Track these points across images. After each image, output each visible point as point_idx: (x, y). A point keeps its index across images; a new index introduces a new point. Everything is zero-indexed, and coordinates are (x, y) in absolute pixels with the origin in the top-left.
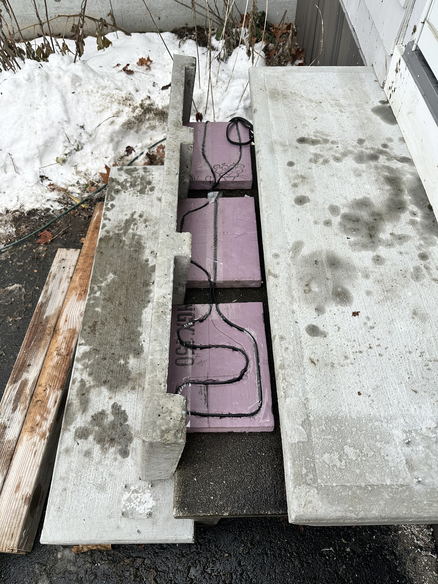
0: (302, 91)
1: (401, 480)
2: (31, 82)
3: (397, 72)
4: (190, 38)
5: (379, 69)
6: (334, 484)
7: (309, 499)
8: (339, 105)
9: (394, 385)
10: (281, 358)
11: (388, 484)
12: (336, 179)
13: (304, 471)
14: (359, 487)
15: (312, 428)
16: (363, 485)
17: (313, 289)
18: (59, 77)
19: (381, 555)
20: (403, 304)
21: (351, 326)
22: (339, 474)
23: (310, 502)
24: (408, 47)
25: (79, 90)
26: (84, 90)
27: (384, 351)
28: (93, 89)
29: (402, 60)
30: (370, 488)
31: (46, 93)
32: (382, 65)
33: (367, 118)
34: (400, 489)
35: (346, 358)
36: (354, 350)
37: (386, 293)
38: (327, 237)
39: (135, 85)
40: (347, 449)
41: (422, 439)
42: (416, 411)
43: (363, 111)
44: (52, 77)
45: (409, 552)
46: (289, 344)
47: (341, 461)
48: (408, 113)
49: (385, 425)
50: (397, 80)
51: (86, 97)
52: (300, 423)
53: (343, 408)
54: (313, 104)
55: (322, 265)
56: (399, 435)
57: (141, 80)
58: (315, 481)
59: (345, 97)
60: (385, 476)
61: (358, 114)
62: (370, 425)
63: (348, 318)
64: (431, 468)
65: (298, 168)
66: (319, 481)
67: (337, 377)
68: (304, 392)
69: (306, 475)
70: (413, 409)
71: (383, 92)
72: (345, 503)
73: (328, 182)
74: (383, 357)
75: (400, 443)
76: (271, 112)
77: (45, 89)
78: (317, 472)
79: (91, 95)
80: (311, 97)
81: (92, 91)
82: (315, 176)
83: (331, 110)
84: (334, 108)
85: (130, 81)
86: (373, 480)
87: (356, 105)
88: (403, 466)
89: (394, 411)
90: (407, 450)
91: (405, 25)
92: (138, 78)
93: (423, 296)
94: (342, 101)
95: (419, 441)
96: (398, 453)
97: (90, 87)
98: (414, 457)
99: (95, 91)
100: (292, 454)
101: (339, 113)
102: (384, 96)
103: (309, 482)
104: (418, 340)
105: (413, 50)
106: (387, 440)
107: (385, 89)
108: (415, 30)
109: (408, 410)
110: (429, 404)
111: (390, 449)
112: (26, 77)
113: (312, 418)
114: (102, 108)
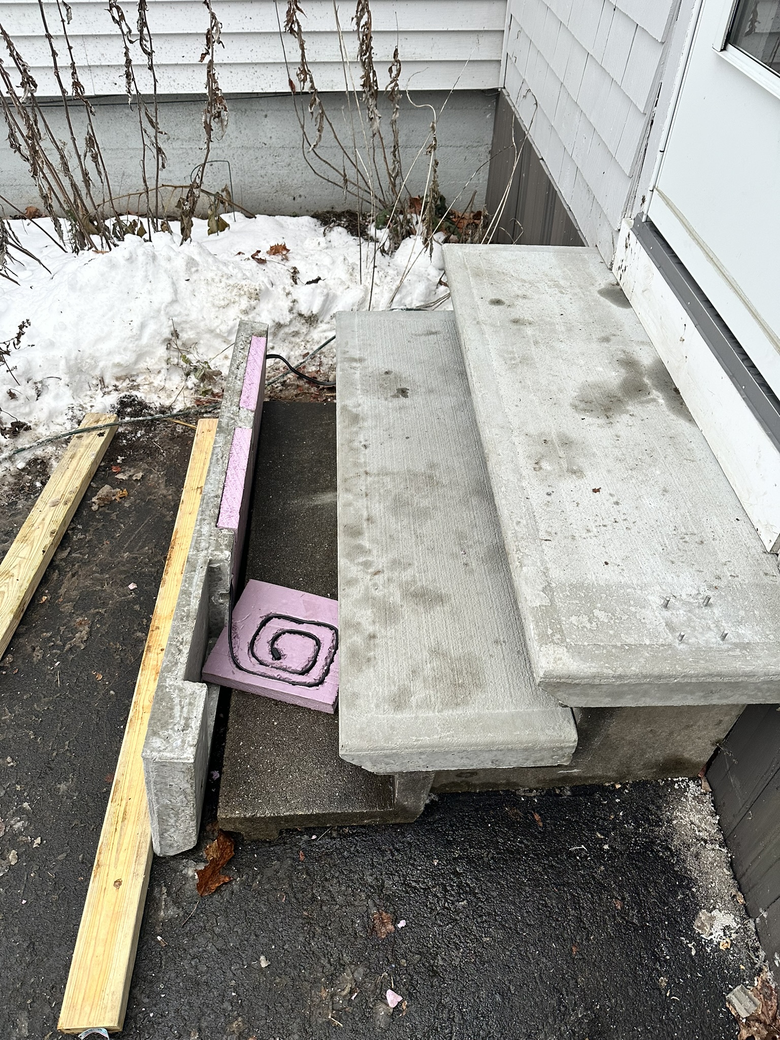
0: (512, 271)
1: (661, 640)
2: (132, 262)
3: (627, 247)
4: (339, 225)
5: (605, 249)
6: (586, 644)
7: (558, 656)
8: (557, 286)
9: (646, 555)
10: (513, 531)
11: (647, 644)
12: (561, 361)
13: (550, 632)
14: (615, 646)
15: (555, 594)
16: (619, 644)
17: (543, 467)
18: (169, 260)
19: (652, 851)
20: (650, 482)
21: (591, 502)
22: (591, 635)
23: (560, 659)
24: (637, 219)
25: (194, 277)
26: (202, 278)
27: (632, 525)
28: (215, 277)
29: (631, 233)
30: (627, 648)
31: (151, 278)
32: (607, 244)
33: (594, 301)
34: (662, 648)
35: (588, 531)
36: (597, 524)
37: (630, 471)
38: (556, 417)
39: (269, 277)
40: (596, 612)
41: (683, 604)
42: (673, 580)
43: (588, 293)
44: (160, 258)
45: (688, 847)
46: (521, 518)
47: (591, 623)
48: (643, 291)
49: (639, 592)
50: (627, 257)
51: (205, 287)
52: (541, 589)
53: (589, 576)
54: (526, 284)
55: (553, 444)
56: (656, 601)
57: (277, 272)
58: (563, 640)
59: (565, 278)
60: (643, 636)
61: (583, 296)
62: (622, 591)
63: (588, 494)
64: (695, 630)
65: (515, 350)
66: (568, 640)
67: (579, 549)
68: (543, 562)
69: (553, 635)
70: (670, 578)
71: (611, 274)
72: (601, 661)
73: (552, 364)
74: (632, 531)
75: (657, 607)
76: (475, 291)
77: (150, 273)
78: (565, 632)
79: (211, 284)
80: (524, 277)
81: (213, 280)
82: (536, 357)
83: (550, 291)
84: (553, 290)
85: (262, 272)
86: (630, 641)
87: (579, 286)
88: (662, 627)
89: (648, 579)
90: (667, 614)
91: (631, 196)
92: (273, 269)
93: (674, 474)
94: (562, 282)
95: (680, 606)
96: (656, 617)
97: (210, 275)
98: (675, 620)
99: (217, 280)
100: (534, 616)
101: (560, 294)
102: (614, 278)
103: (556, 641)
104: (671, 515)
105: (643, 221)
106: (643, 604)
107: (613, 271)
108: (644, 200)
109: (665, 578)
110: (688, 573)
111: (648, 613)
112: (127, 256)
113: (554, 585)
114: (226, 302)
